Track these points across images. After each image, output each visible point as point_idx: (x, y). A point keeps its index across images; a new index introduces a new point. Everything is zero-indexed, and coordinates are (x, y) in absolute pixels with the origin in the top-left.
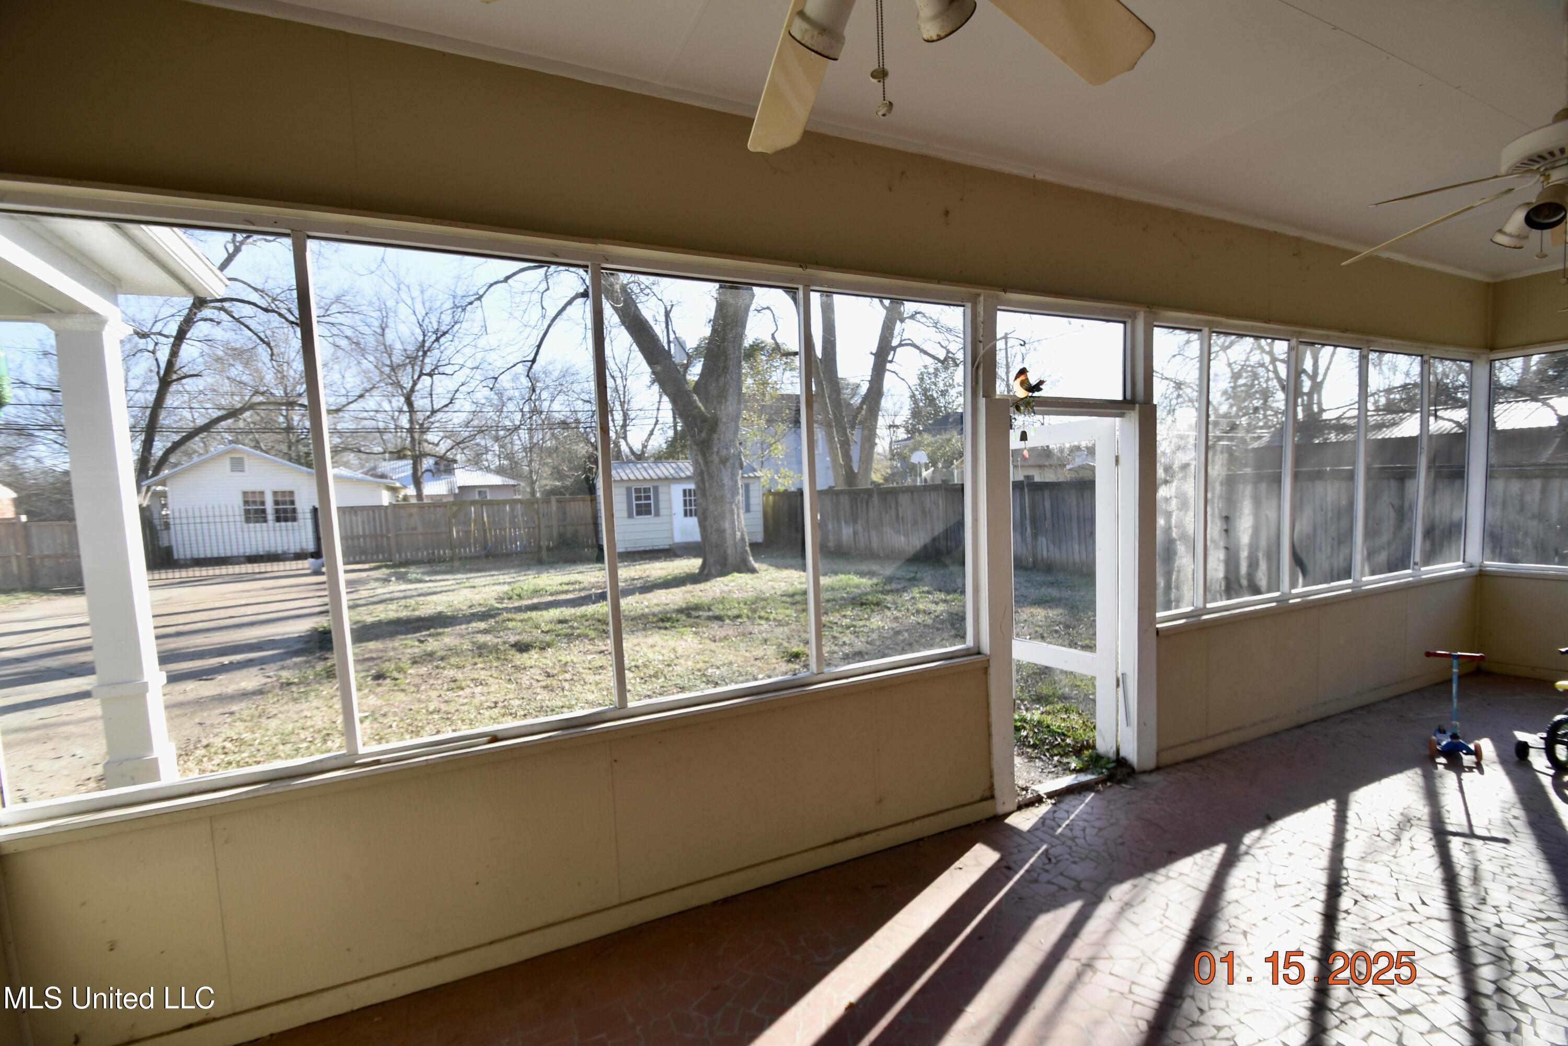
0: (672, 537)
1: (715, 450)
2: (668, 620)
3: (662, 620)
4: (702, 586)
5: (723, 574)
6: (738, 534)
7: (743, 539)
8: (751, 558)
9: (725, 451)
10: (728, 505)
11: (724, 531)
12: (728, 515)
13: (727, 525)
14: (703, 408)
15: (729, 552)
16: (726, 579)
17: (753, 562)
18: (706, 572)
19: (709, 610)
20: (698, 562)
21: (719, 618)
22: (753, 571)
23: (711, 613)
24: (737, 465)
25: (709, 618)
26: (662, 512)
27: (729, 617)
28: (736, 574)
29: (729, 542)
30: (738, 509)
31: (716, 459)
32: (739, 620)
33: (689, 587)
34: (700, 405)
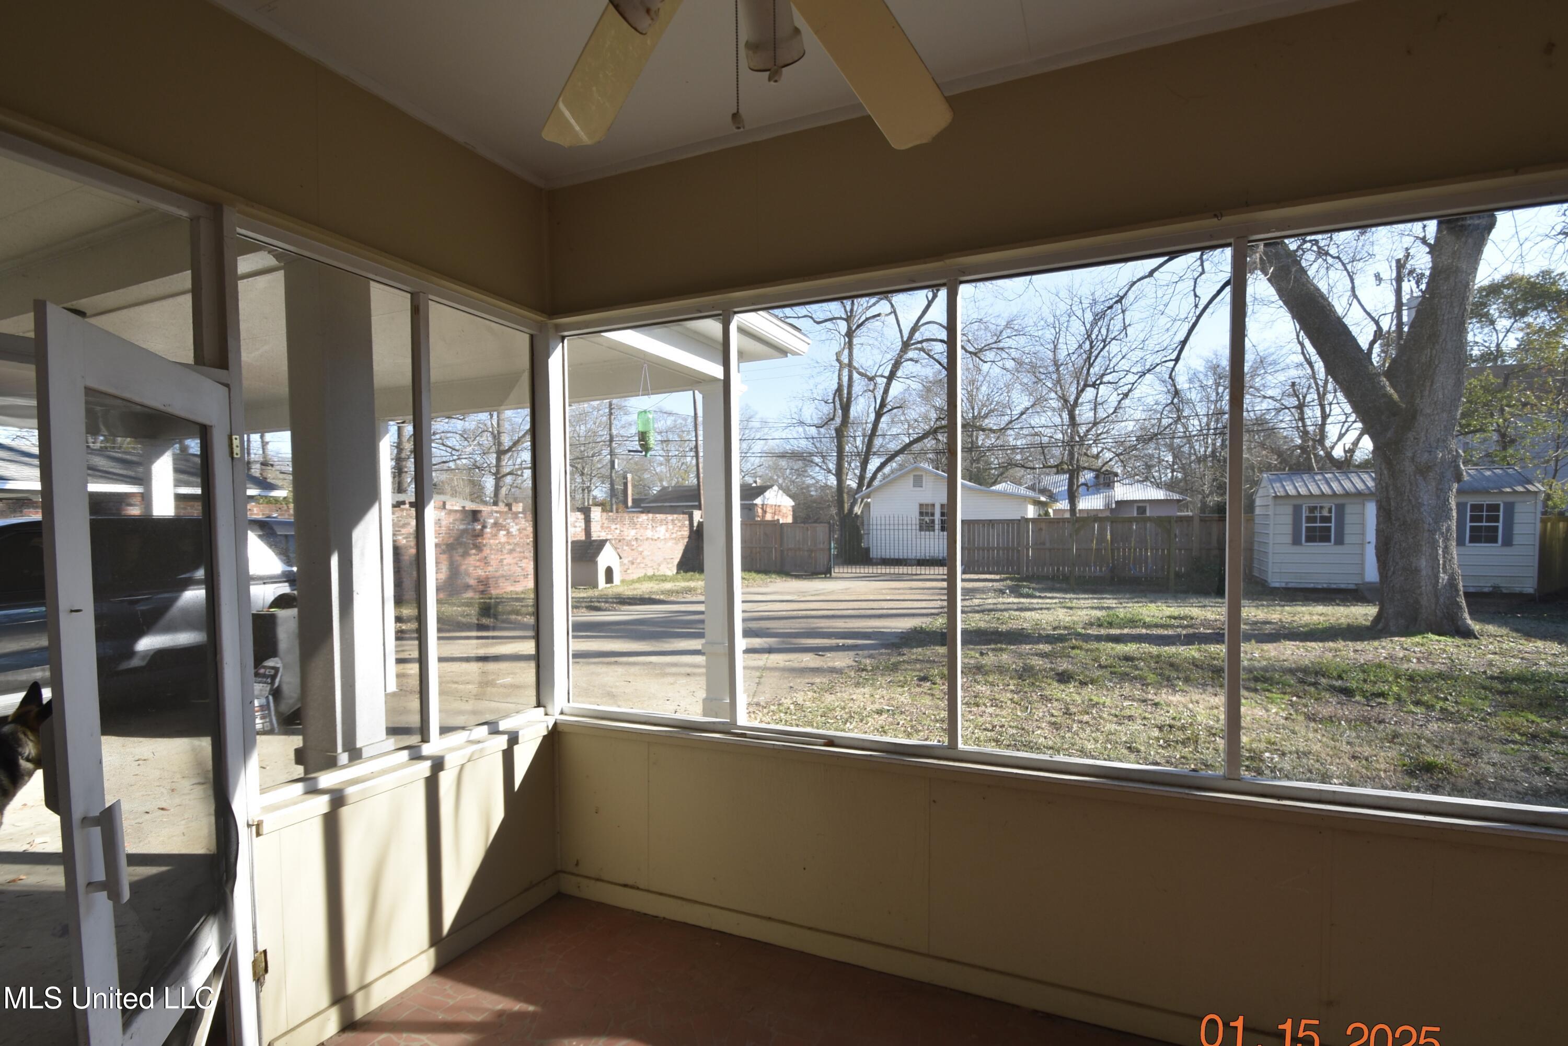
0: (1362, 574)
1: (1409, 454)
2: (1265, 680)
3: (1256, 679)
4: (1359, 645)
5: (1407, 632)
6: (1443, 578)
7: (1452, 583)
8: (1466, 615)
9: (1426, 455)
10: (1426, 534)
11: (1417, 571)
12: (1425, 548)
13: (1423, 563)
14: (1395, 396)
15: (1424, 601)
16: (1408, 641)
17: (1469, 622)
18: (1380, 626)
19: (1340, 677)
20: (1371, 611)
21: (1347, 692)
22: (1467, 634)
23: (1339, 683)
24: (1449, 474)
25: (1333, 689)
26: (1348, 539)
27: (1363, 693)
28: (1430, 635)
29: (1425, 586)
30: (1447, 539)
31: (1410, 468)
32: (1381, 700)
33: (1340, 644)
34: (1392, 391)
